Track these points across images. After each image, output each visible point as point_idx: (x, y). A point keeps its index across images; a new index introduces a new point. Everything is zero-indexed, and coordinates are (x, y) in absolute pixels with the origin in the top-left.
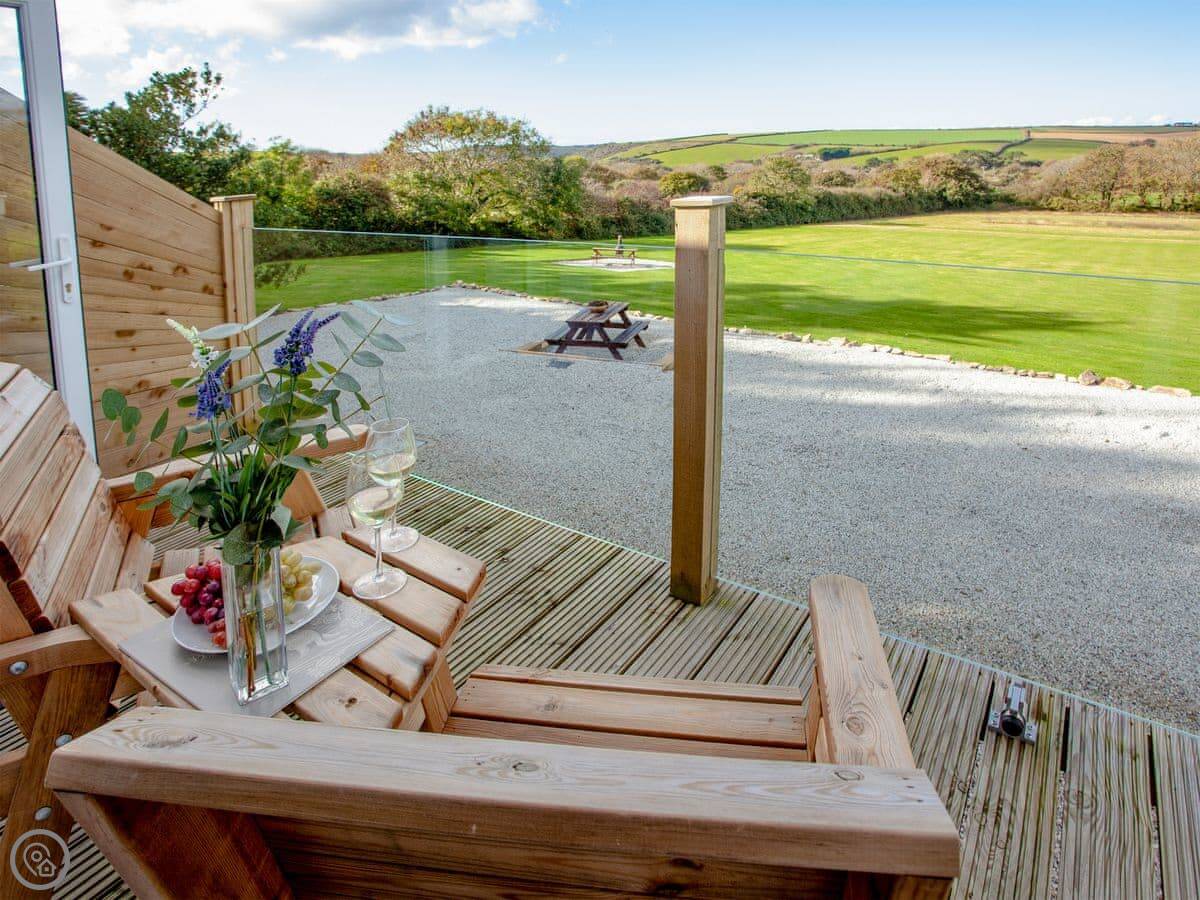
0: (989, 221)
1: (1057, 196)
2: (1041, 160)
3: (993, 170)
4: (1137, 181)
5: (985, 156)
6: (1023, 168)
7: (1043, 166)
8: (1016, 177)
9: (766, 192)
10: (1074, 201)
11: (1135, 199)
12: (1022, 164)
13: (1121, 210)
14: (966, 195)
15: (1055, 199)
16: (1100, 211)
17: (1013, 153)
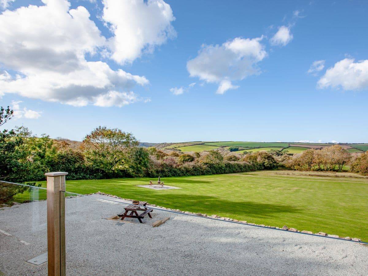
0: (276, 173)
1: (296, 165)
2: (293, 153)
3: (280, 156)
4: (318, 161)
5: (278, 152)
6: (288, 156)
7: (294, 155)
8: (286, 159)
9: (210, 162)
10: (301, 167)
11: (317, 167)
12: (288, 154)
13: (314, 170)
14: (270, 165)
15: (296, 166)
16: (308, 171)
17: (285, 151)
